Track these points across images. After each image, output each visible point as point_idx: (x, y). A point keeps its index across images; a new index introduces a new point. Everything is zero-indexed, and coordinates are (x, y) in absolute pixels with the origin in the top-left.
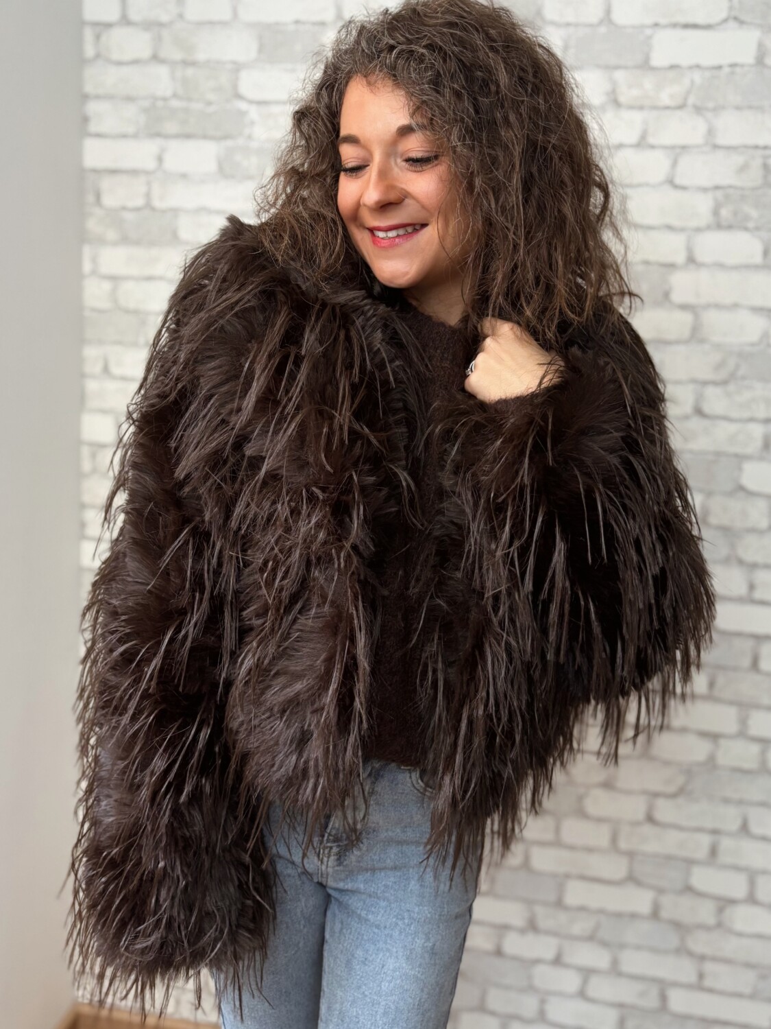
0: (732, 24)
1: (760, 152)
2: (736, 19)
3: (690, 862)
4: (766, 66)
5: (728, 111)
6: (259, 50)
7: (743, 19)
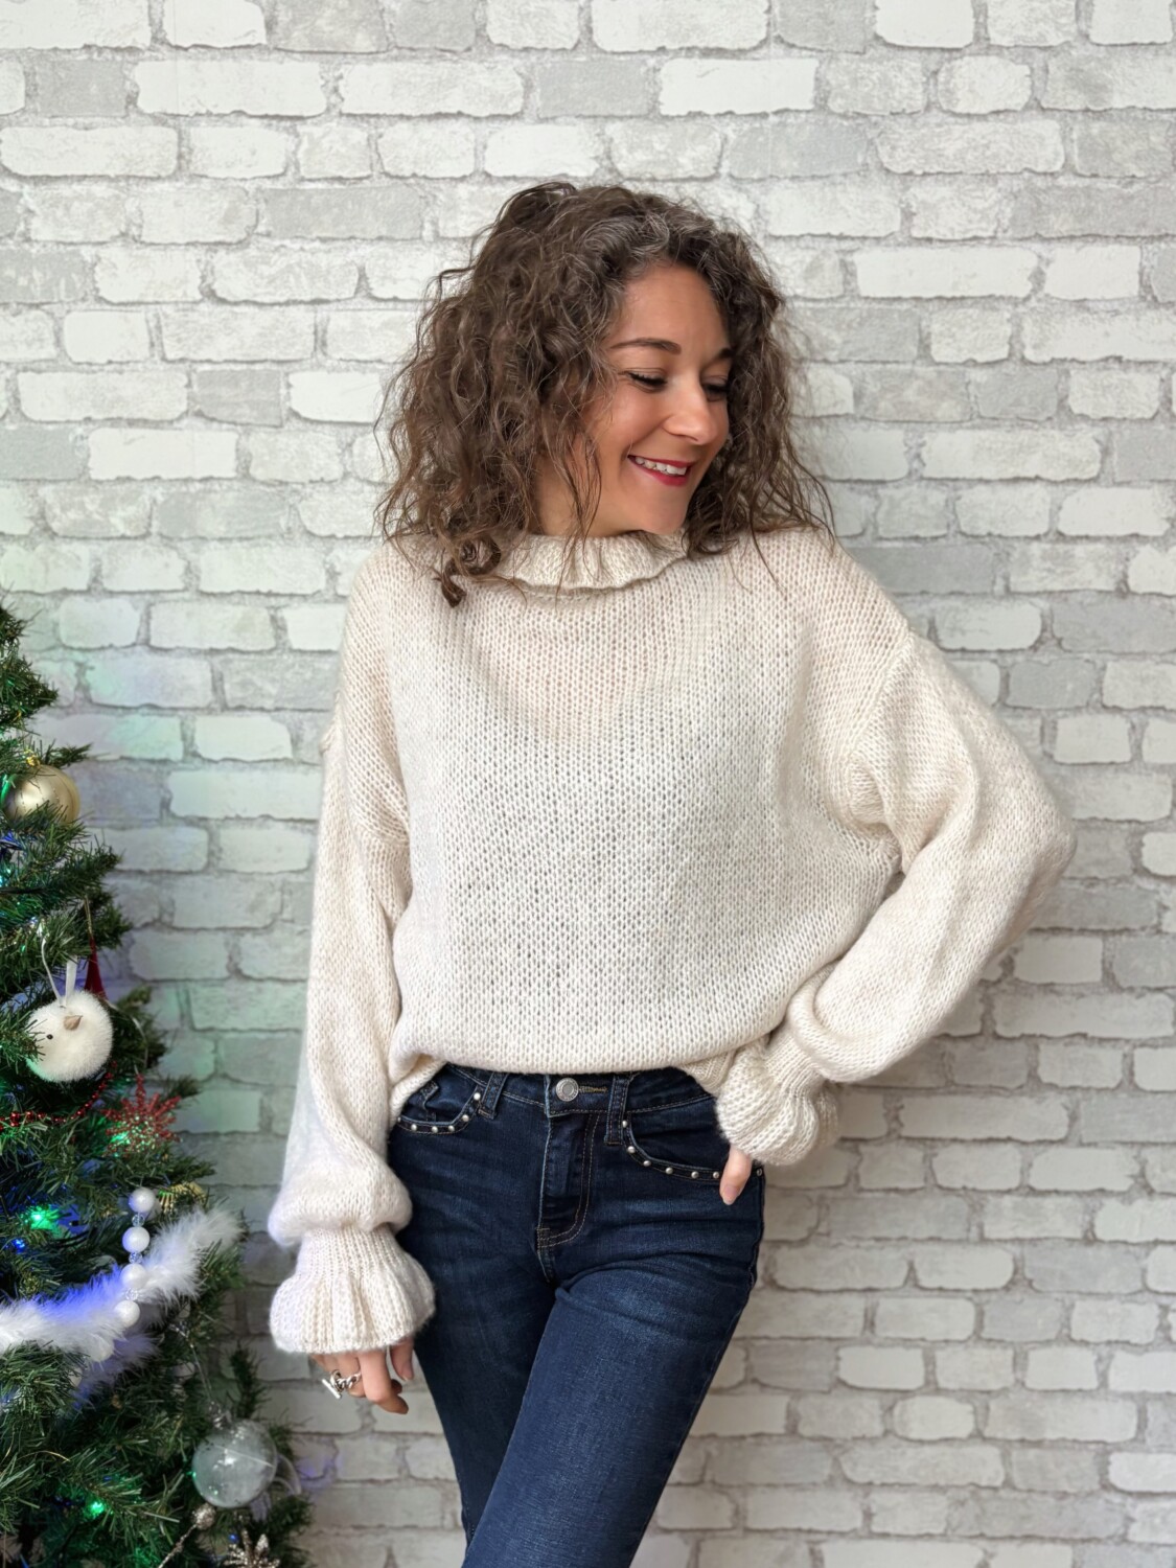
0: (775, 49)
1: (835, 244)
2: (780, 40)
3: (838, 1342)
4: (832, 113)
5: (782, 184)
6: (27, 95)
7: (791, 41)
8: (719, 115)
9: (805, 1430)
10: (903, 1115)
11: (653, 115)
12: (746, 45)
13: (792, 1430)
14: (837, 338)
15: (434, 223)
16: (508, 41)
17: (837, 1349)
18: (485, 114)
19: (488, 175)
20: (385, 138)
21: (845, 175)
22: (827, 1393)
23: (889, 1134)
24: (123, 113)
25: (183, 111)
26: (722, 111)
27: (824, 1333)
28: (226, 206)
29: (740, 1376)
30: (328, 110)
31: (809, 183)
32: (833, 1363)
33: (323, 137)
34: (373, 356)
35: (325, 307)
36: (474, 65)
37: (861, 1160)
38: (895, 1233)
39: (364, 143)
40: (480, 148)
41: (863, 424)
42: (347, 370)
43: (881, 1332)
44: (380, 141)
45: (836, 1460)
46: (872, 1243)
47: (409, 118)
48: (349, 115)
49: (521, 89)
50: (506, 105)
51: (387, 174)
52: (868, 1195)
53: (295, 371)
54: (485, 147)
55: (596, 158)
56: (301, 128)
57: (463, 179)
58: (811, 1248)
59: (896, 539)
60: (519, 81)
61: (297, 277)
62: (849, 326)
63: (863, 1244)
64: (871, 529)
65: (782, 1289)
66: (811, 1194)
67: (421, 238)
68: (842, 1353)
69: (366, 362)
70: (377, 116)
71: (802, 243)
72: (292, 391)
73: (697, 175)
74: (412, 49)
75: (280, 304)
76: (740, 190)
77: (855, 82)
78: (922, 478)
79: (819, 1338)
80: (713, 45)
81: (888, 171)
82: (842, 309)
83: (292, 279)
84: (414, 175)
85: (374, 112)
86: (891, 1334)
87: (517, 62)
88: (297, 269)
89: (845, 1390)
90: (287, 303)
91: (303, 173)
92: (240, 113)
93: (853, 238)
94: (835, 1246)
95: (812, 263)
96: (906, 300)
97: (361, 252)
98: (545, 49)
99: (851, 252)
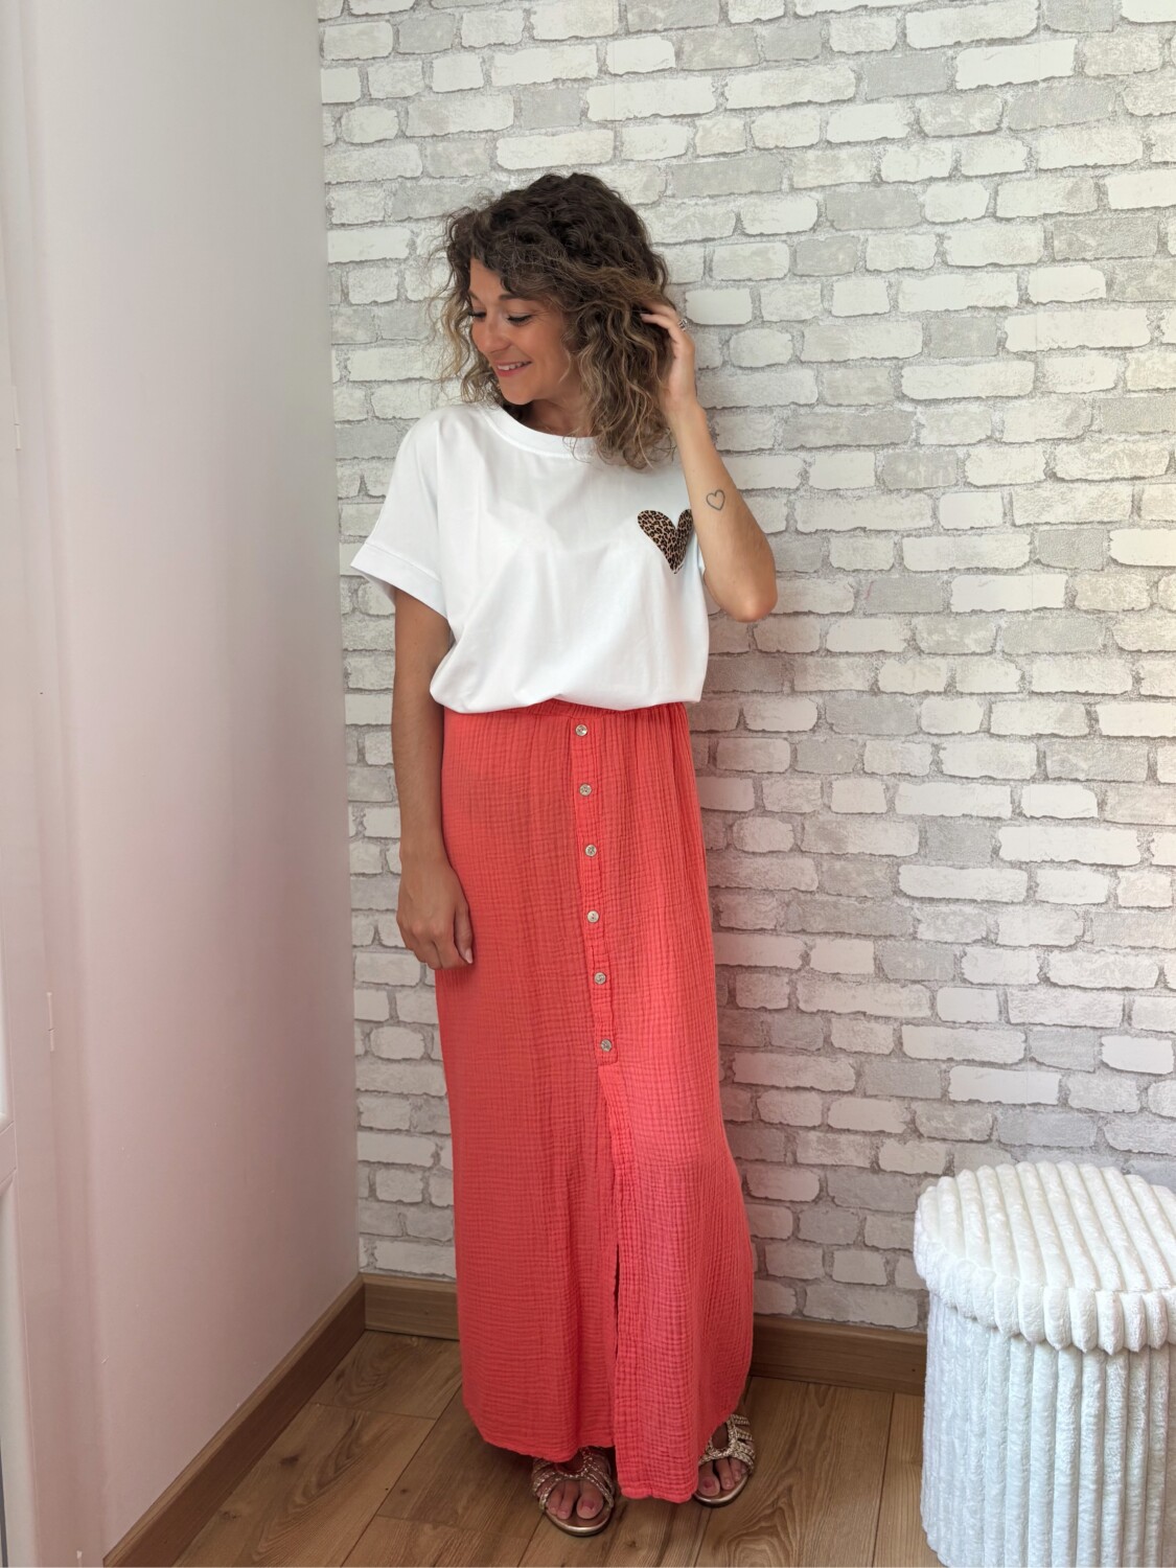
0: (1043, 34)
1: (1090, 172)
2: (1047, 27)
3: (1101, 1031)
4: (1089, 77)
5: (1049, 131)
6: (515, 116)
7: (1056, 28)
8: (1001, 86)
9: (1074, 1102)
10: (1152, 845)
11: (952, 90)
12: (1022, 35)
13: (1064, 1102)
14: (1092, 242)
15: (790, 179)
16: (845, 49)
17: (1100, 1037)
18: (829, 100)
19: (829, 142)
20: (756, 124)
21: (1098, 121)
22: (1094, 1072)
23: (1142, 862)
24: (578, 123)
25: (617, 119)
26: (1002, 83)
27: (1089, 1025)
28: (645, 179)
29: (1021, 1056)
30: (717, 108)
31: (1070, 129)
32: (1097, 1048)
33: (714, 126)
34: (745, 276)
35: (711, 243)
36: (820, 67)
37: (1119, 883)
38: (1149, 943)
39: (742, 128)
40: (824, 124)
41: (1114, 305)
42: (727, 287)
43: (1137, 1025)
44: (752, 126)
45: (1100, 1129)
46: (1129, 950)
47: (773, 108)
48: (731, 110)
49: (854, 81)
50: (843, 93)
51: (758, 148)
52: (1127, 911)
53: (689, 290)
54: (827, 123)
55: (908, 124)
56: (698, 122)
57: (812, 146)
58: (1079, 953)
59: (1142, 391)
60: (852, 75)
61: (693, 224)
62: (1102, 232)
63: (1120, 951)
64: (1121, 384)
65: (1055, 985)
66: (1077, 909)
67: (780, 190)
68: (1104, 1040)
69: (740, 281)
70: (751, 109)
71: (1065, 173)
72: (687, 304)
73: (984, 130)
74: (776, 61)
75: (680, 244)
76: (1017, 138)
77: (1106, 52)
78: (1162, 344)
79: (1085, 1026)
80: (996, 36)
81: (1132, 115)
82: (1097, 220)
83: (689, 226)
84: (777, 147)
85: (748, 106)
86: (1144, 1027)
87: (851, 62)
88: (693, 219)
89: (1107, 1071)
90: (685, 243)
91: (699, 152)
92: (656, 115)
93: (1104, 167)
94: (1098, 952)
95: (1072, 188)
96: (1148, 209)
97: (738, 203)
98: (872, 52)
99: (1103, 177)
